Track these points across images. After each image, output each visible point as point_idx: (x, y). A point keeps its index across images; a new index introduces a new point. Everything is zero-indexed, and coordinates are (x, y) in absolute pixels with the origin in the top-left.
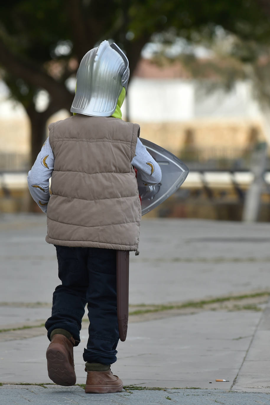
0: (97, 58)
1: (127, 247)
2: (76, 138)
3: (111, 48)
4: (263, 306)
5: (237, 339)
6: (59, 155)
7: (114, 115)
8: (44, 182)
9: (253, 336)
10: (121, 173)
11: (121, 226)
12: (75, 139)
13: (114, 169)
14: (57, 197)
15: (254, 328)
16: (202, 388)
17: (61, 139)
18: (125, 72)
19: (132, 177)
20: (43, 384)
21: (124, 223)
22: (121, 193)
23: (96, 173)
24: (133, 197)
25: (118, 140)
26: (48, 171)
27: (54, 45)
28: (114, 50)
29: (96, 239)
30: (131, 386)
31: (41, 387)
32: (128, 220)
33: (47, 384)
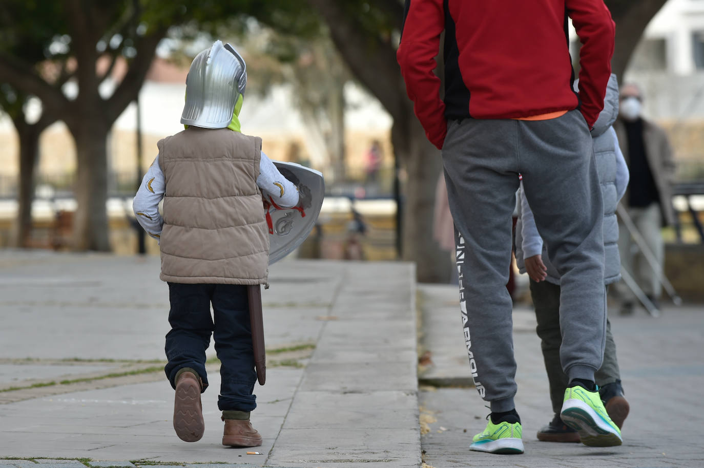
0: (209, 61)
1: (256, 281)
2: (190, 157)
3: (224, 49)
4: (305, 362)
5: (273, 403)
6: (172, 178)
7: (231, 126)
8: (149, 208)
9: (293, 398)
10: (245, 195)
11: (249, 258)
12: (190, 159)
13: (237, 191)
14: (172, 227)
15: (294, 389)
16: (229, 462)
17: (173, 160)
18: (242, 75)
19: (258, 200)
20: (33, 458)
21: (252, 254)
22: (246, 219)
23: (217, 197)
24: (260, 224)
25: (239, 158)
26: (153, 196)
27: (49, 41)
28: (228, 51)
29: (222, 274)
30: (143, 461)
31: (31, 462)
32: (256, 250)
33: (39, 458)
